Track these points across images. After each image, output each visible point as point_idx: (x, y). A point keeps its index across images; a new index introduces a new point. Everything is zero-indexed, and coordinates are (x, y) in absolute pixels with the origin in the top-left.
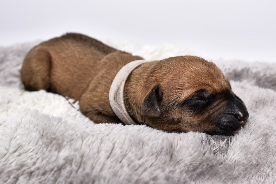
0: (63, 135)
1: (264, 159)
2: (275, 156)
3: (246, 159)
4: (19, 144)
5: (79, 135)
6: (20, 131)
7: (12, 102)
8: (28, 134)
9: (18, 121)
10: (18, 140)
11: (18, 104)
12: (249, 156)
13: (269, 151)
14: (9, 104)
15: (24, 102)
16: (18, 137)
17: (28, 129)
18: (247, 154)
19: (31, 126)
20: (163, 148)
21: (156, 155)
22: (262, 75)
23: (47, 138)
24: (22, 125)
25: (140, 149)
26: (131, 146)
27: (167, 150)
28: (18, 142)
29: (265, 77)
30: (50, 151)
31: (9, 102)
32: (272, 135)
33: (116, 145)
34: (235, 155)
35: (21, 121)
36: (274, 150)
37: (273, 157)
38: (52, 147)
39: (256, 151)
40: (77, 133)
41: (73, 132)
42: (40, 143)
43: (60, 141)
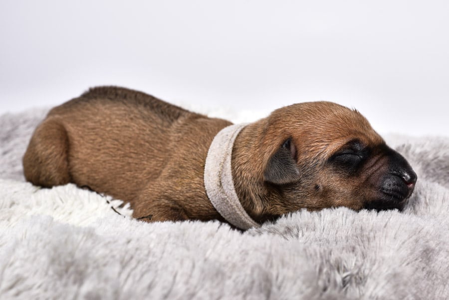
0: (86, 256)
1: (428, 293)
2: (447, 286)
3: (395, 293)
4: (17, 275)
5: (118, 257)
6: (20, 252)
7: (18, 204)
8: (35, 259)
9: (20, 236)
10: (16, 268)
11: (28, 207)
12: (402, 288)
13: (437, 279)
14: (13, 208)
15: (38, 204)
16: (17, 264)
17: (35, 250)
18: (397, 286)
19: (40, 244)
20: (253, 282)
21: (243, 293)
22: (431, 157)
23: (60, 264)
24: (25, 243)
25: (218, 284)
26: (204, 279)
27: (260, 284)
28: (17, 272)
29: (436, 161)
30: (66, 285)
31: (13, 204)
32: (440, 250)
33: (178, 278)
34: (379, 288)
35: (24, 236)
36: (445, 275)
37: (445, 288)
38: (69, 278)
39: (412, 279)
40: (115, 253)
41: (107, 252)
42: (51, 272)
43: (82, 268)
